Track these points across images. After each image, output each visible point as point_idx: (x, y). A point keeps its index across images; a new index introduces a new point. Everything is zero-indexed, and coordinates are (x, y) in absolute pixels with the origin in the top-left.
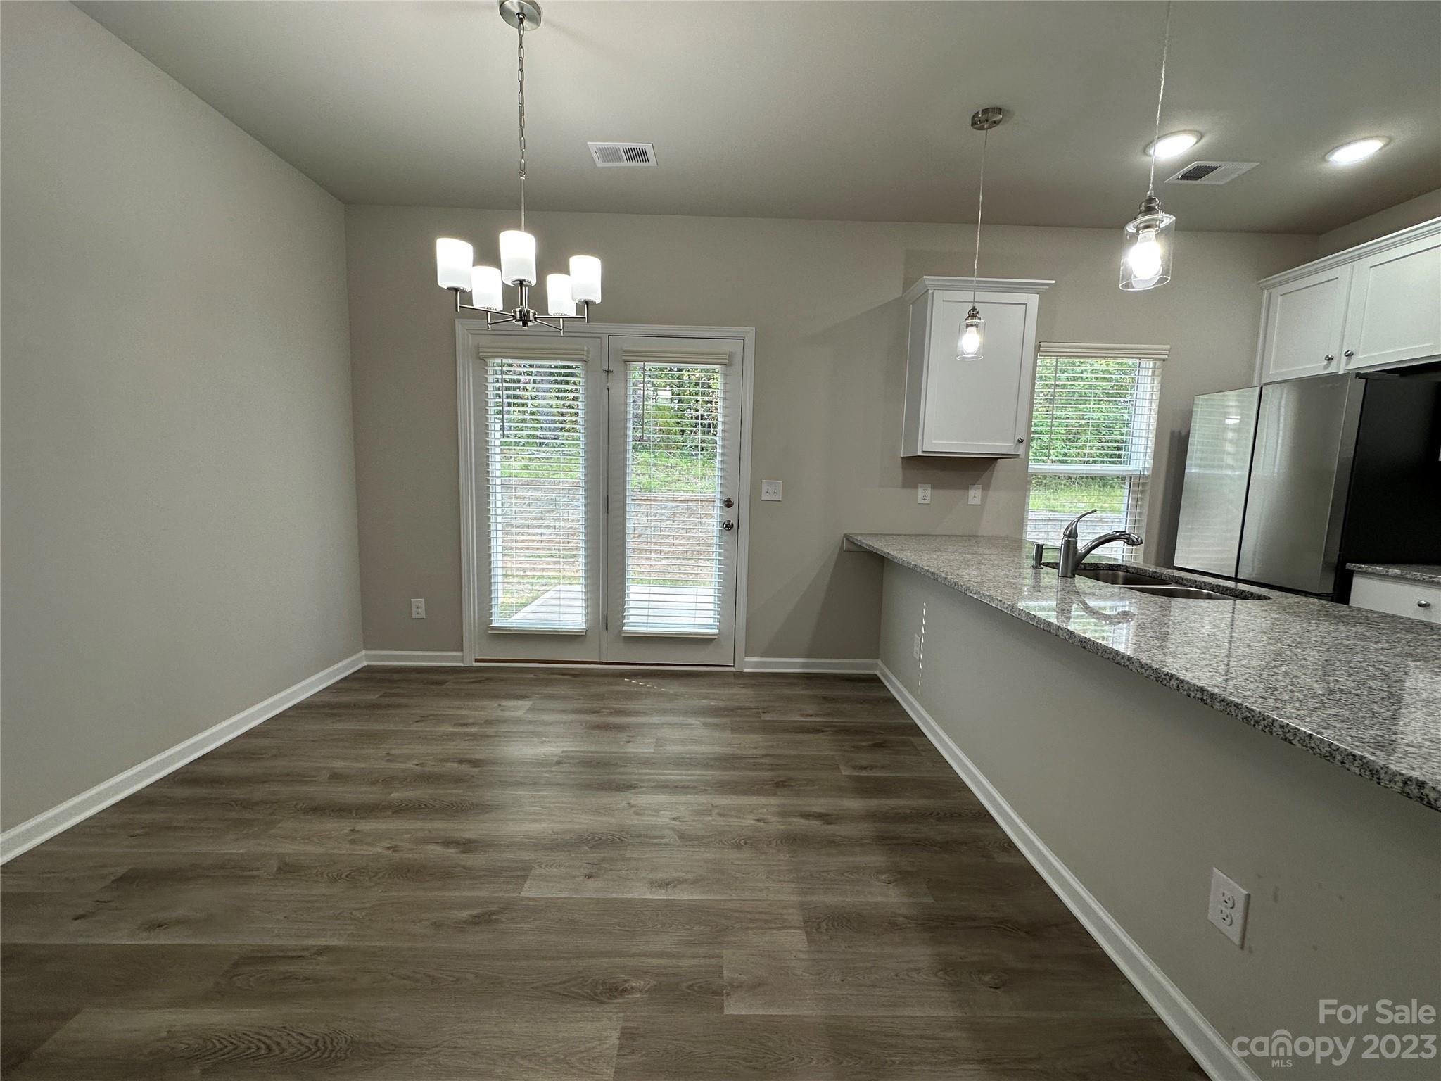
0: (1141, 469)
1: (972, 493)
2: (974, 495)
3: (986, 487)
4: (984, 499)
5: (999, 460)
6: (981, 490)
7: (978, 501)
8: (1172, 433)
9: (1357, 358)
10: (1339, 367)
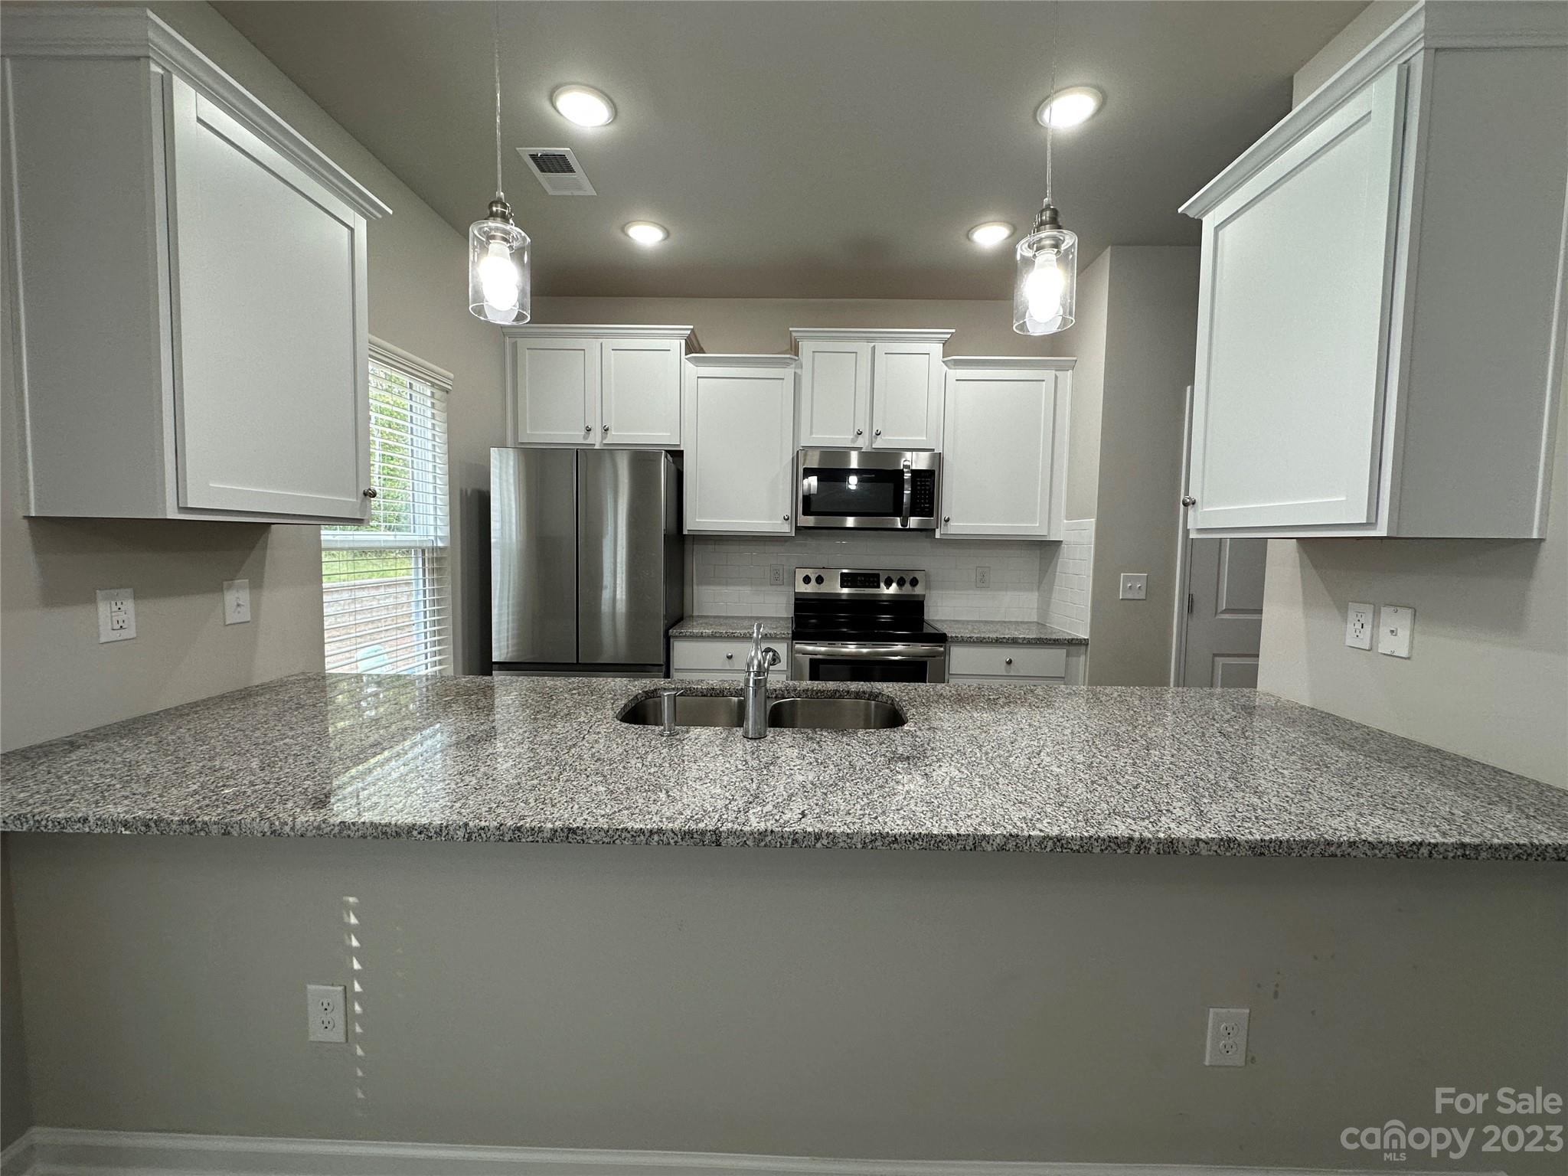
0: (433, 538)
2: (236, 602)
3: (257, 585)
4: (255, 607)
5: (273, 526)
6: (248, 591)
7: (245, 615)
9: (612, 432)
10: (596, 440)
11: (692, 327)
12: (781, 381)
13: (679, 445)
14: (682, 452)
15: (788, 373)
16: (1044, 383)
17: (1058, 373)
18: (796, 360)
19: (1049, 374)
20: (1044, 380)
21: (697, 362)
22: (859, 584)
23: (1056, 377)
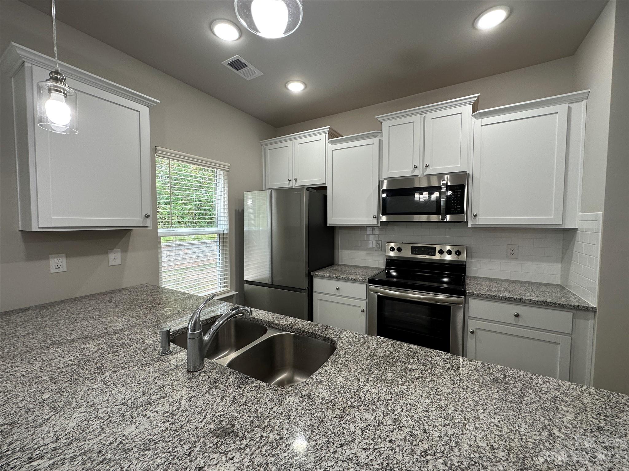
0: (223, 230)
1: (111, 256)
2: (114, 257)
4: (124, 259)
5: (132, 230)
6: (120, 253)
7: (118, 262)
8: (236, 210)
9: (298, 181)
10: (293, 185)
11: (329, 127)
12: (371, 145)
13: (325, 184)
14: (327, 187)
15: (376, 141)
16: (558, 114)
17: (570, 105)
18: (380, 133)
19: (562, 108)
20: (557, 113)
21: (332, 143)
22: (422, 252)
23: (569, 109)
